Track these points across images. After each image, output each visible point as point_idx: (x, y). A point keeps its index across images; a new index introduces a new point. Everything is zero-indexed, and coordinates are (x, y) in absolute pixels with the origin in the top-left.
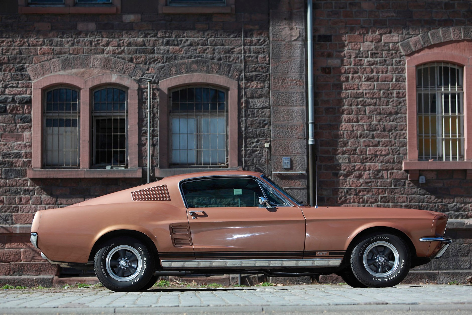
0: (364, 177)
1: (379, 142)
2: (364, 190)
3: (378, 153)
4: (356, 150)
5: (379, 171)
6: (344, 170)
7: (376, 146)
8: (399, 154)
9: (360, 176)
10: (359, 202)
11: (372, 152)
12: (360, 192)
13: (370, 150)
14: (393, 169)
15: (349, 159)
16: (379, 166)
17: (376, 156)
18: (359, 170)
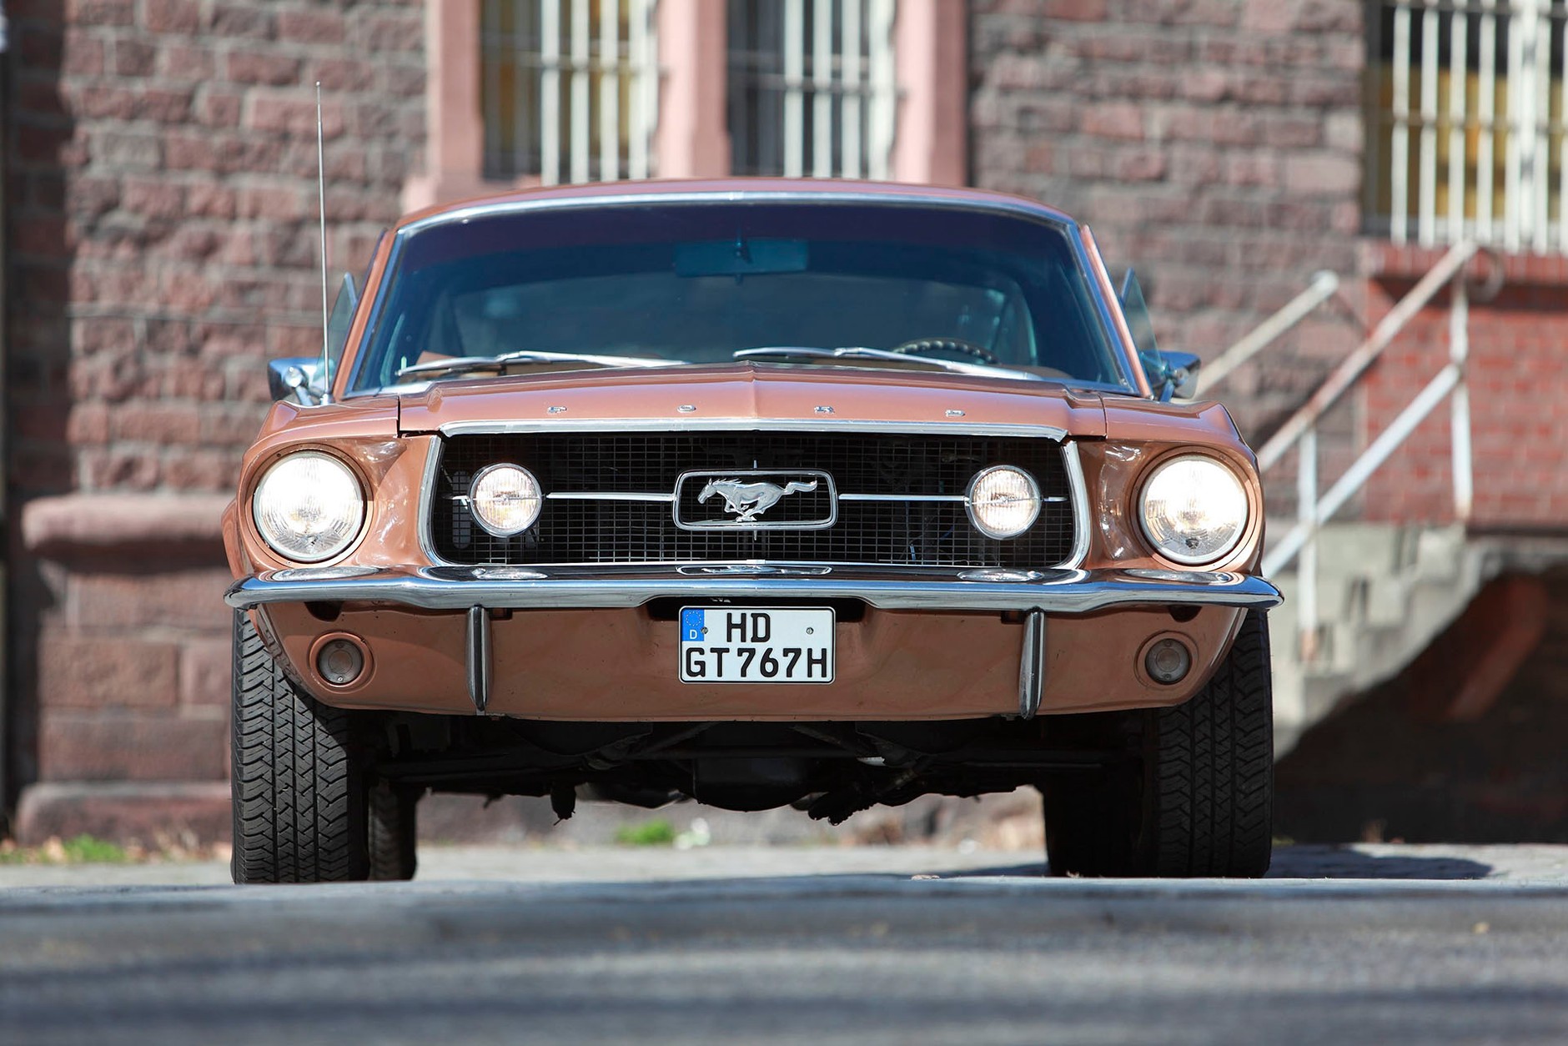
0: (231, 253)
1: (300, 64)
2: (229, 329)
3: (298, 124)
4: (189, 99)
5: (297, 224)
6: (137, 209)
7: (285, 80)
8: (391, 136)
9: (208, 250)
10: (201, 397)
11: (271, 118)
12: (206, 336)
13: (261, 106)
14: (358, 218)
15: (162, 148)
16: (296, 196)
17: (285, 137)
18: (204, 212)
